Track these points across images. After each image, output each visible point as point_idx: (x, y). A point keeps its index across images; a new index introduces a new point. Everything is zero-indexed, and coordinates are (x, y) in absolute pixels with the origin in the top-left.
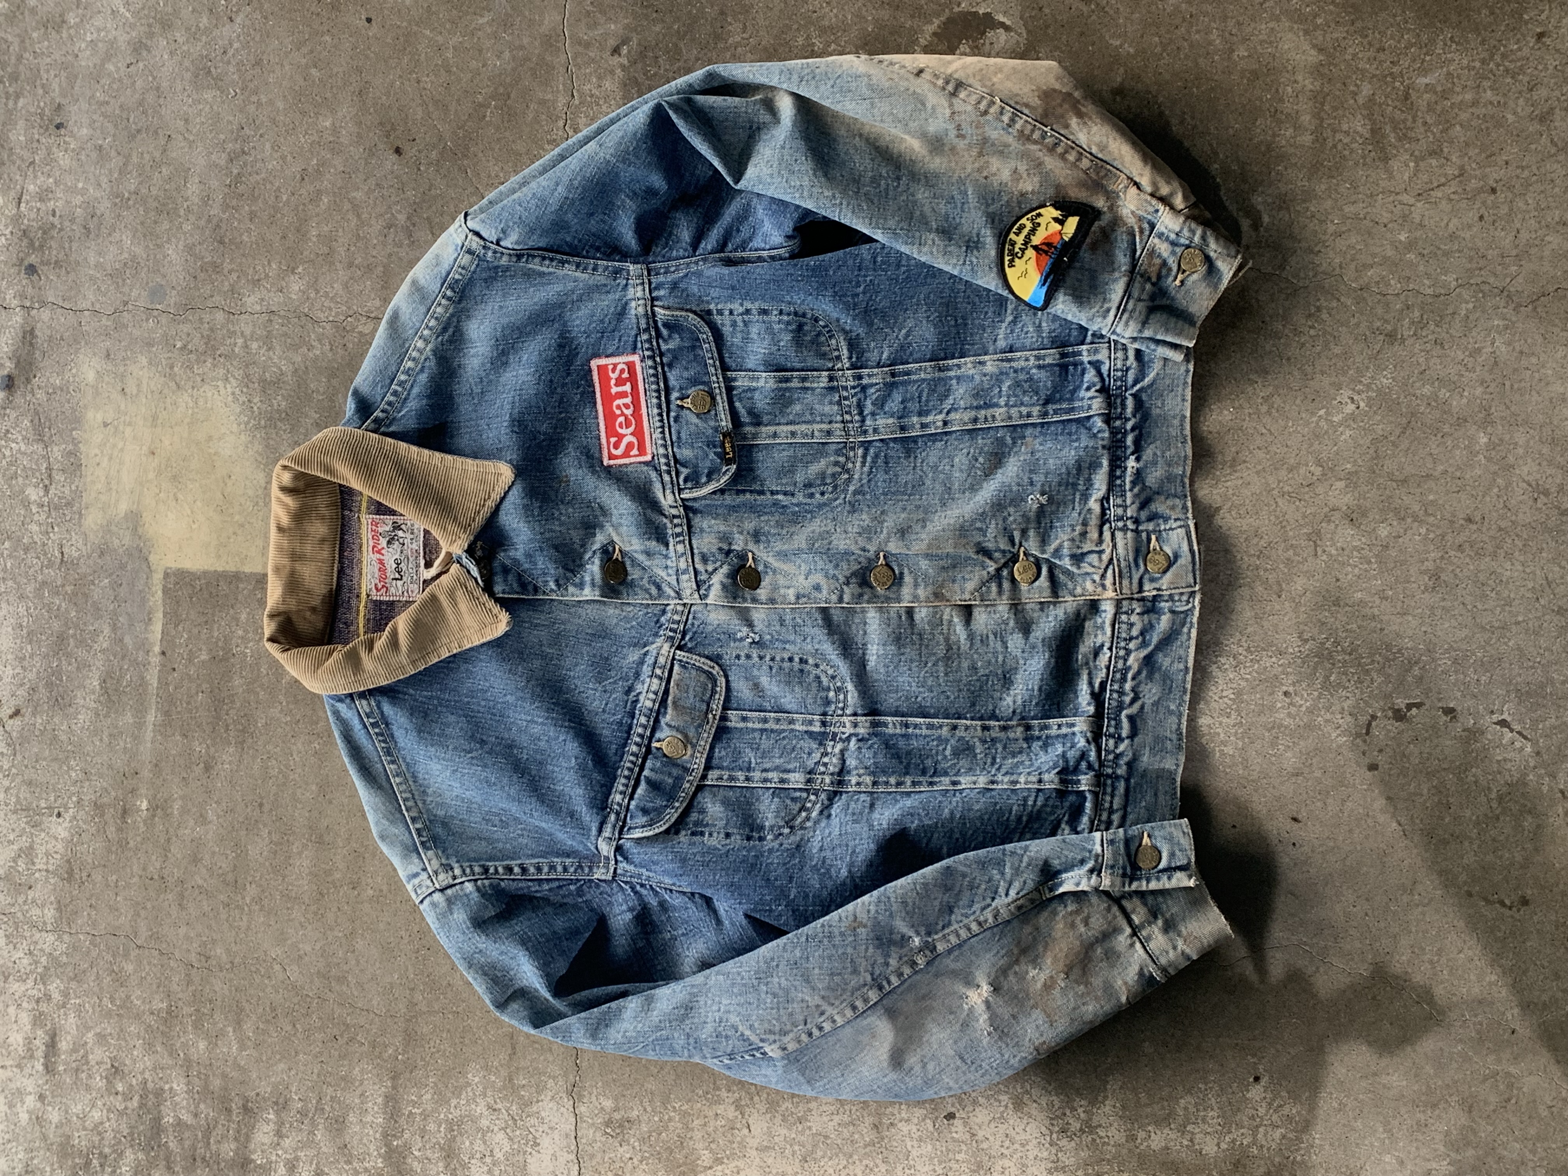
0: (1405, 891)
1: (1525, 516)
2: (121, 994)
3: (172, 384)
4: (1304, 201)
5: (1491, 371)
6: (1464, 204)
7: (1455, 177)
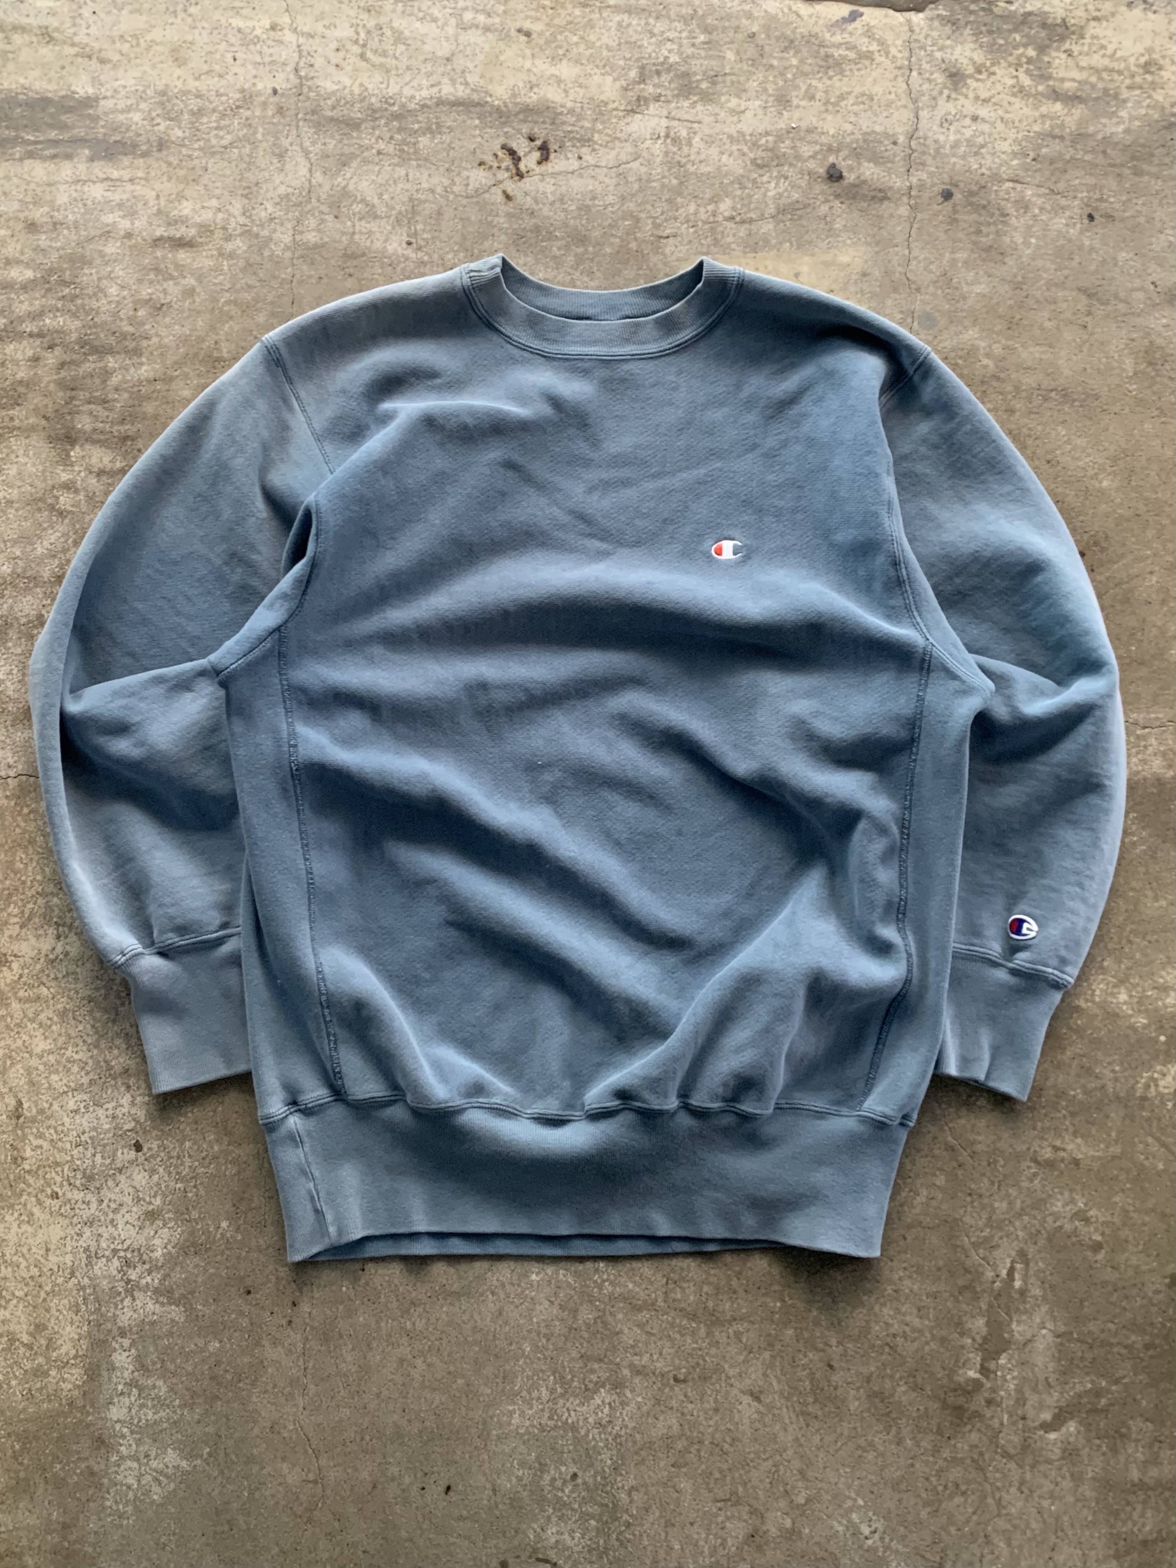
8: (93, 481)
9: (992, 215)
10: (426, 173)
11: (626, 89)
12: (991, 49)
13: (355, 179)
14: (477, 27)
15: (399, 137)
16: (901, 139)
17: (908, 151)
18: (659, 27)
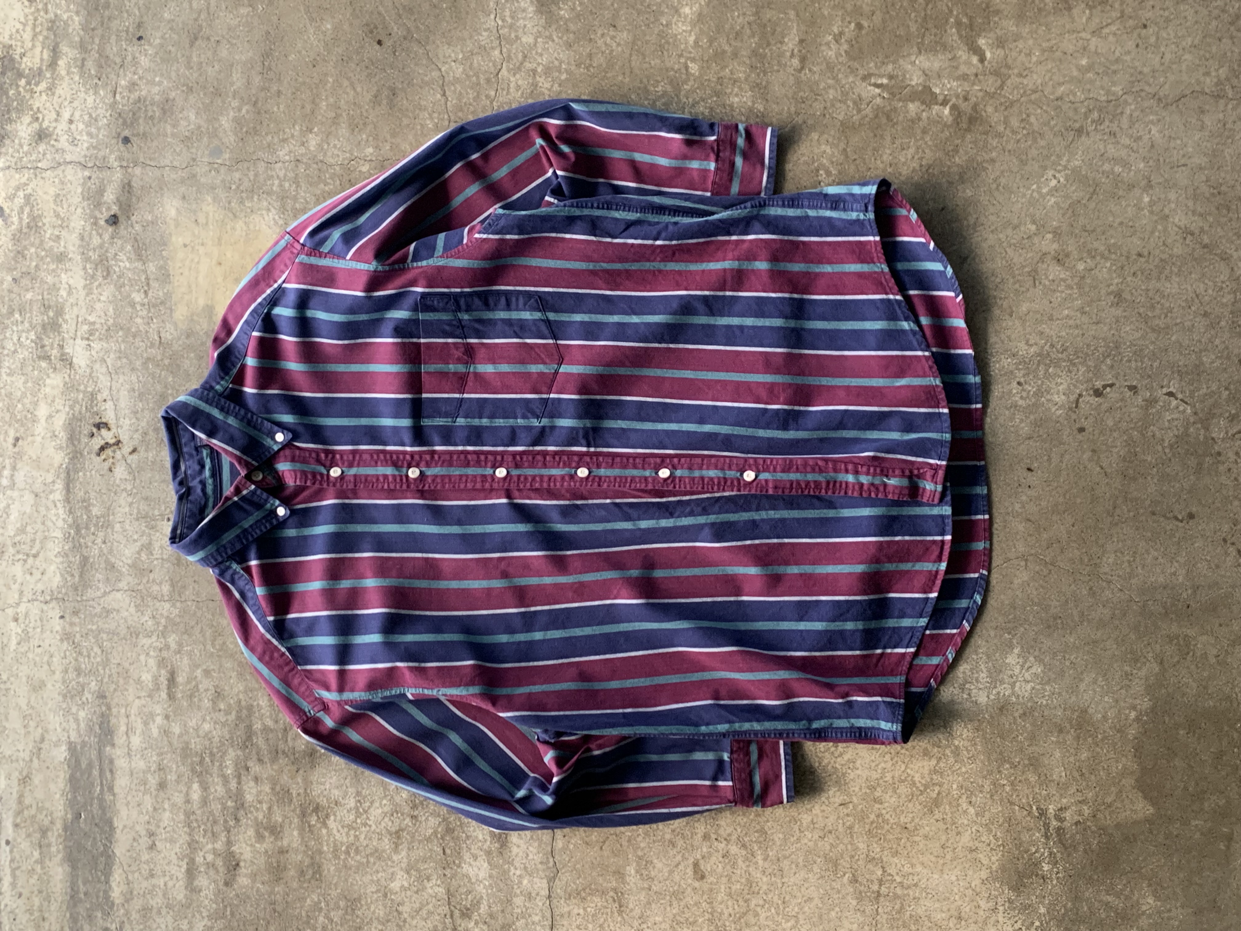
0: (1108, 513)
1: (1178, 250)
2: (219, 641)
3: (231, 215)
4: (1015, 41)
5: (1149, 151)
6: (1125, 36)
7: (1118, 19)
9: (140, 108)
10: (118, 509)
11: (55, 369)
12: (20, 110)
13: (124, 559)
14: (12, 476)
15: (93, 529)
16: (87, 173)
17: (95, 168)
18: (10, 346)
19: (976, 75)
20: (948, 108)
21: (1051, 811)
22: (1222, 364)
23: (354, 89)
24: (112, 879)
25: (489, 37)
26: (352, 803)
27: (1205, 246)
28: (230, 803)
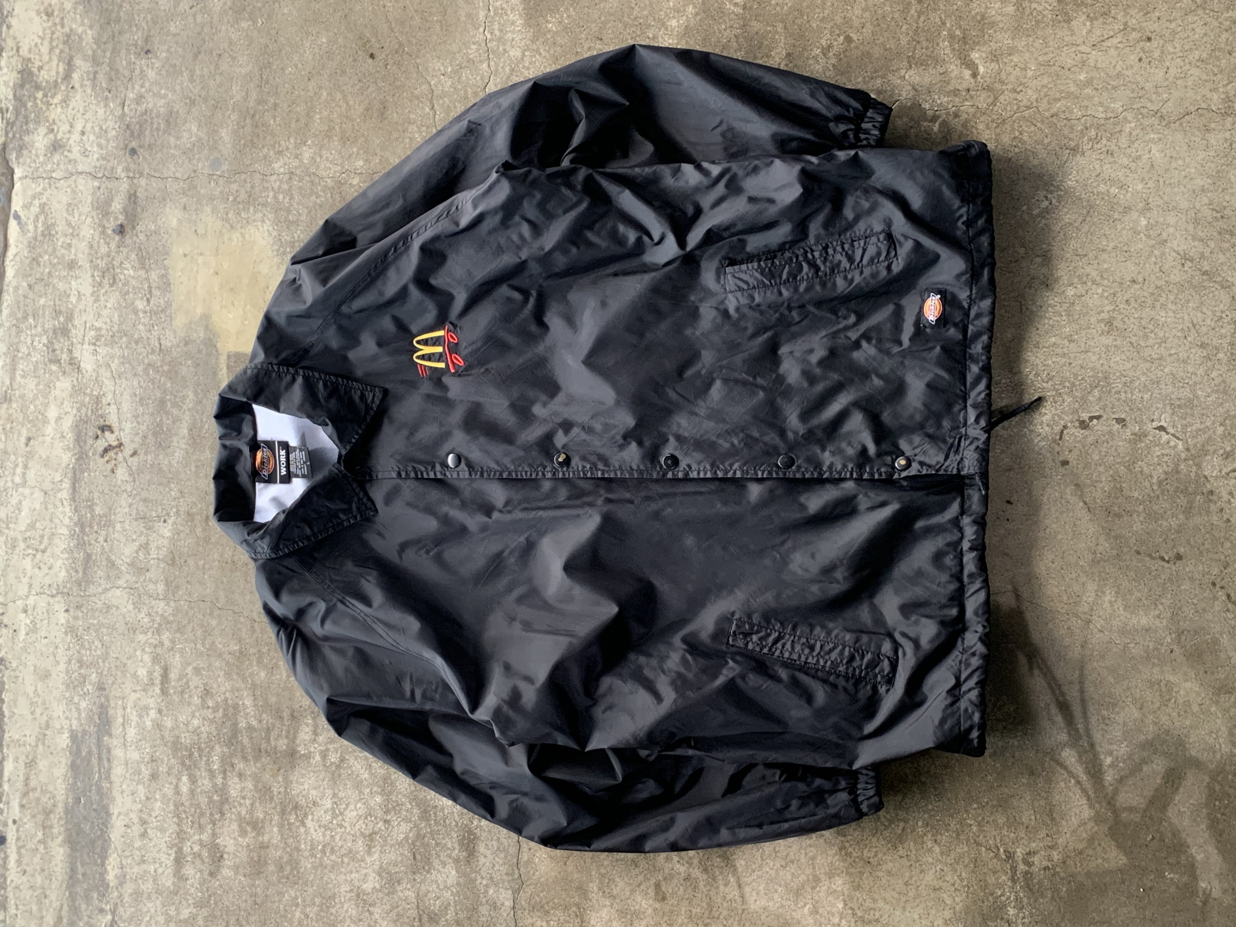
1: (1176, 276)
2: (208, 642)
3: (227, 226)
4: (1010, 55)
5: (1148, 172)
6: (1127, 50)
7: (1120, 31)
8: (321, 739)
9: (146, 120)
10: (119, 509)
11: (64, 373)
12: (38, 122)
13: (123, 557)
14: (24, 474)
15: (96, 528)
16: (96, 184)
17: (104, 179)
18: (24, 349)
19: (968, 90)
20: (937, 124)
21: (1019, 854)
22: (1218, 398)
23: (347, 103)
24: (107, 862)
25: (478, 50)
26: (328, 803)
27: (1205, 273)
28: (215, 798)
